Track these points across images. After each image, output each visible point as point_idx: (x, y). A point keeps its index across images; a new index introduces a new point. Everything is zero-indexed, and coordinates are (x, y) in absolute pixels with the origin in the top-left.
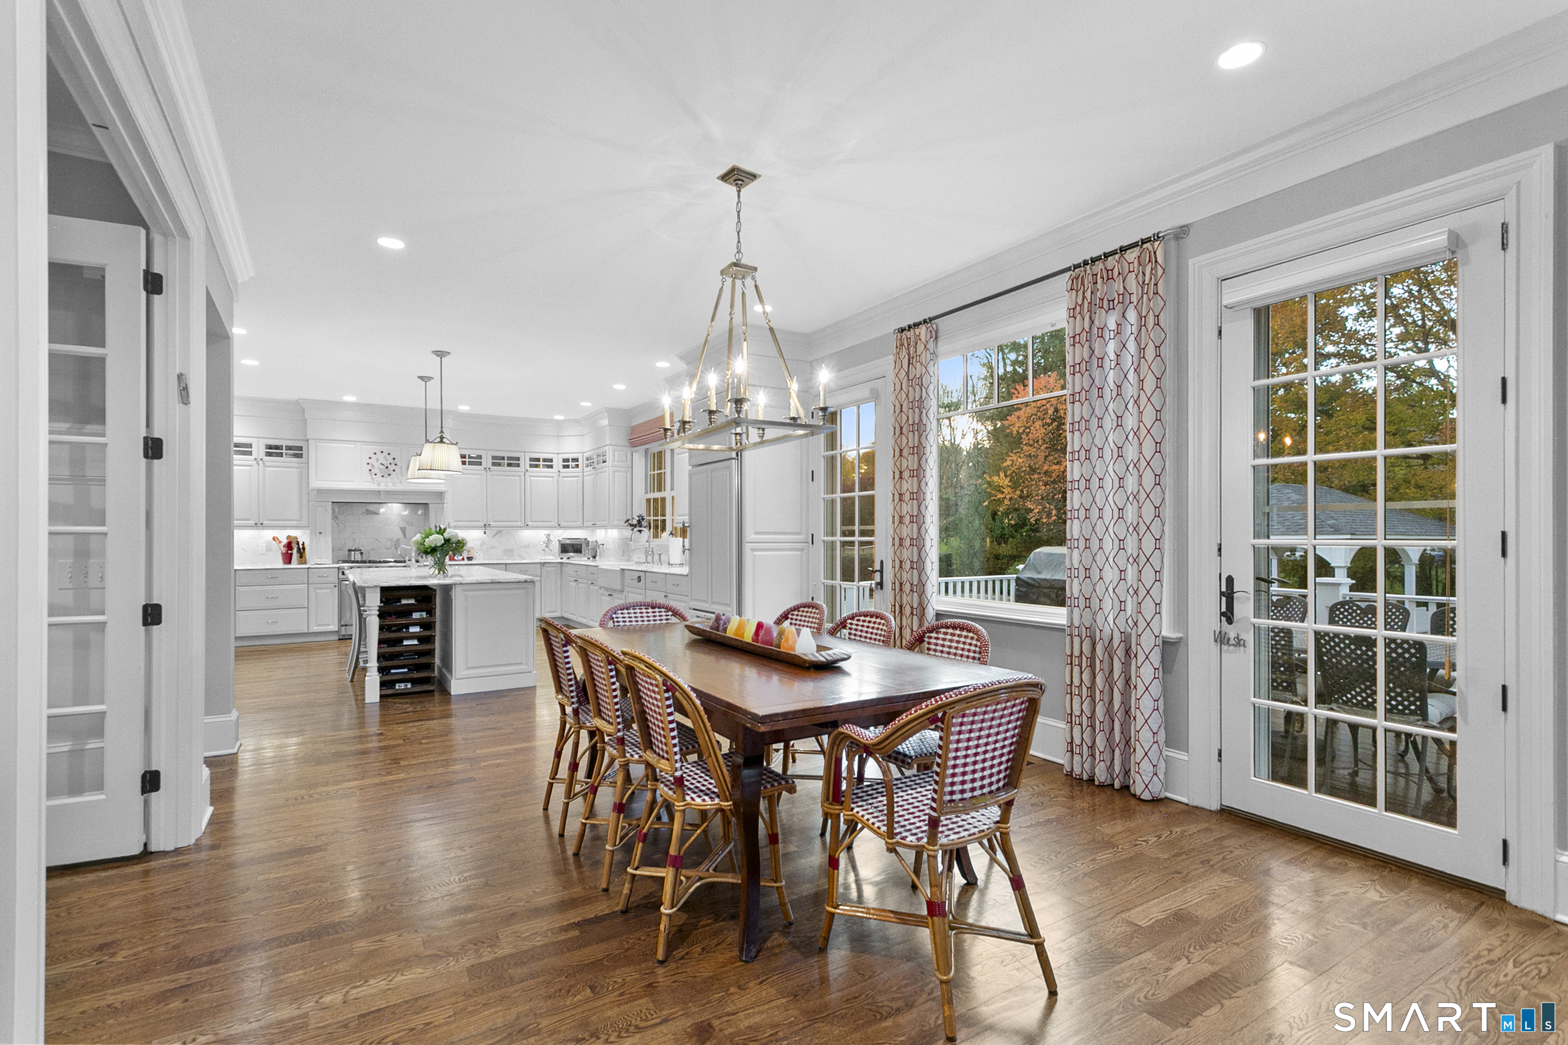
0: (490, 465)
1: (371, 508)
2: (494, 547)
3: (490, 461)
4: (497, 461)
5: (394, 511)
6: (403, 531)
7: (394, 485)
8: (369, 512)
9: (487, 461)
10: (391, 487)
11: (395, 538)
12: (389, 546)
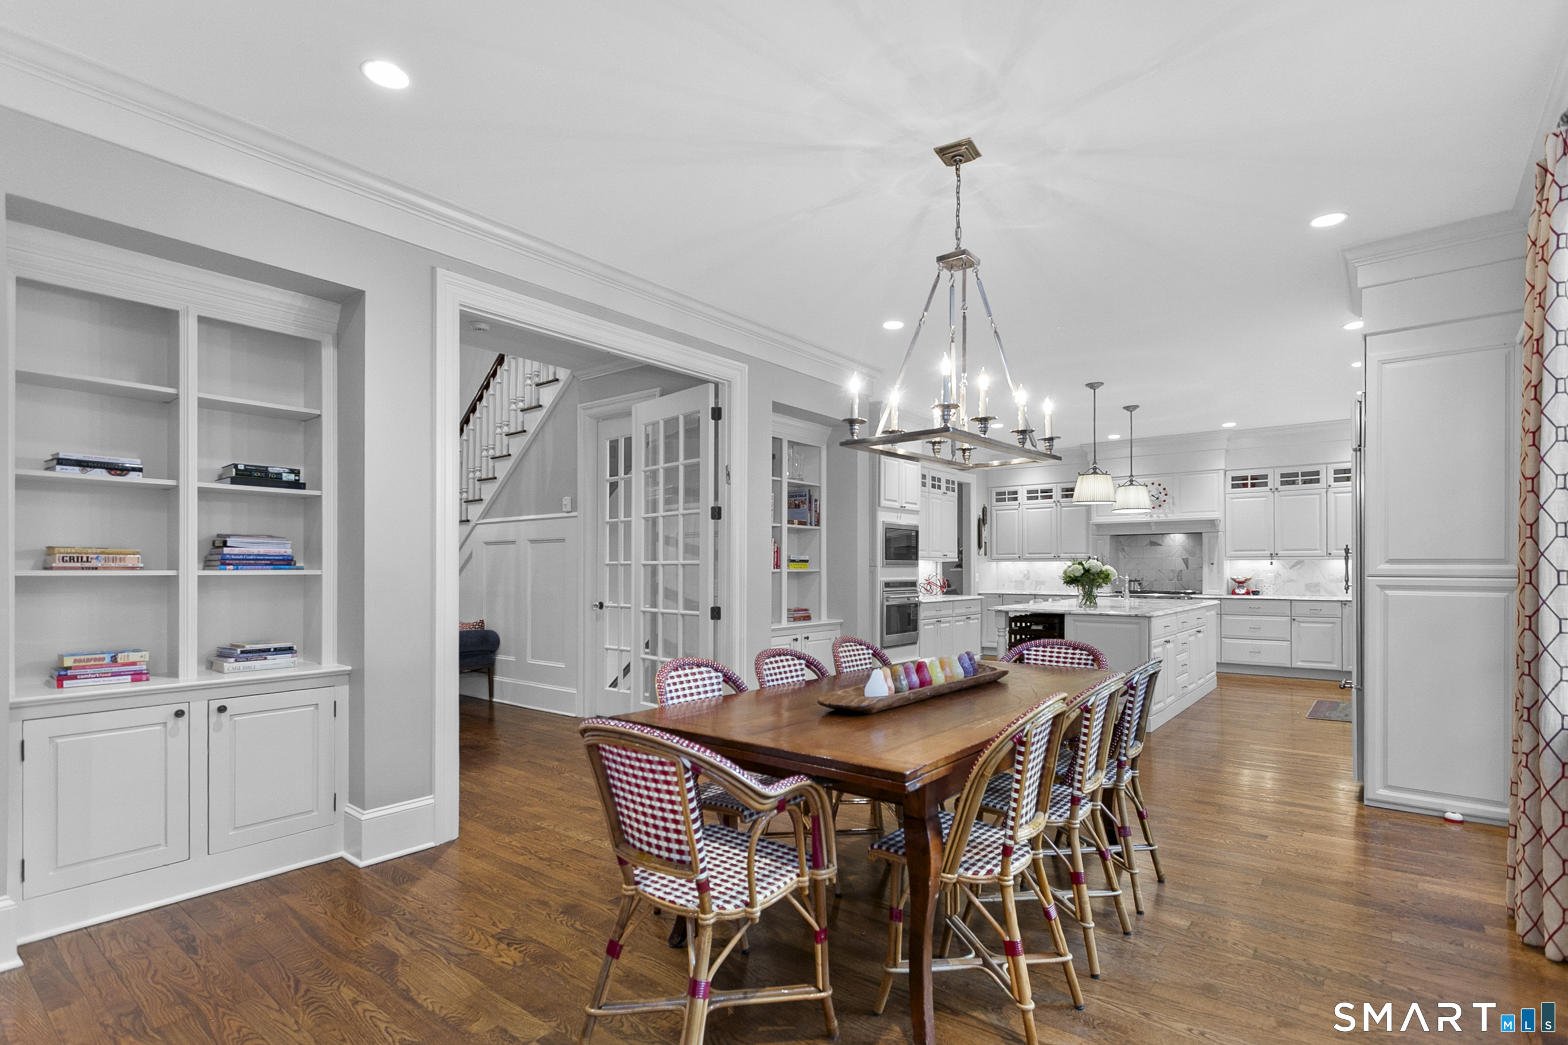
0: (1278, 484)
1: (1154, 539)
2: (1292, 581)
3: (1278, 480)
4: (1289, 479)
5: (1177, 540)
6: (1186, 561)
7: (1166, 516)
8: (1154, 544)
9: (1274, 480)
10: (1163, 518)
11: (1178, 569)
12: (1171, 577)
